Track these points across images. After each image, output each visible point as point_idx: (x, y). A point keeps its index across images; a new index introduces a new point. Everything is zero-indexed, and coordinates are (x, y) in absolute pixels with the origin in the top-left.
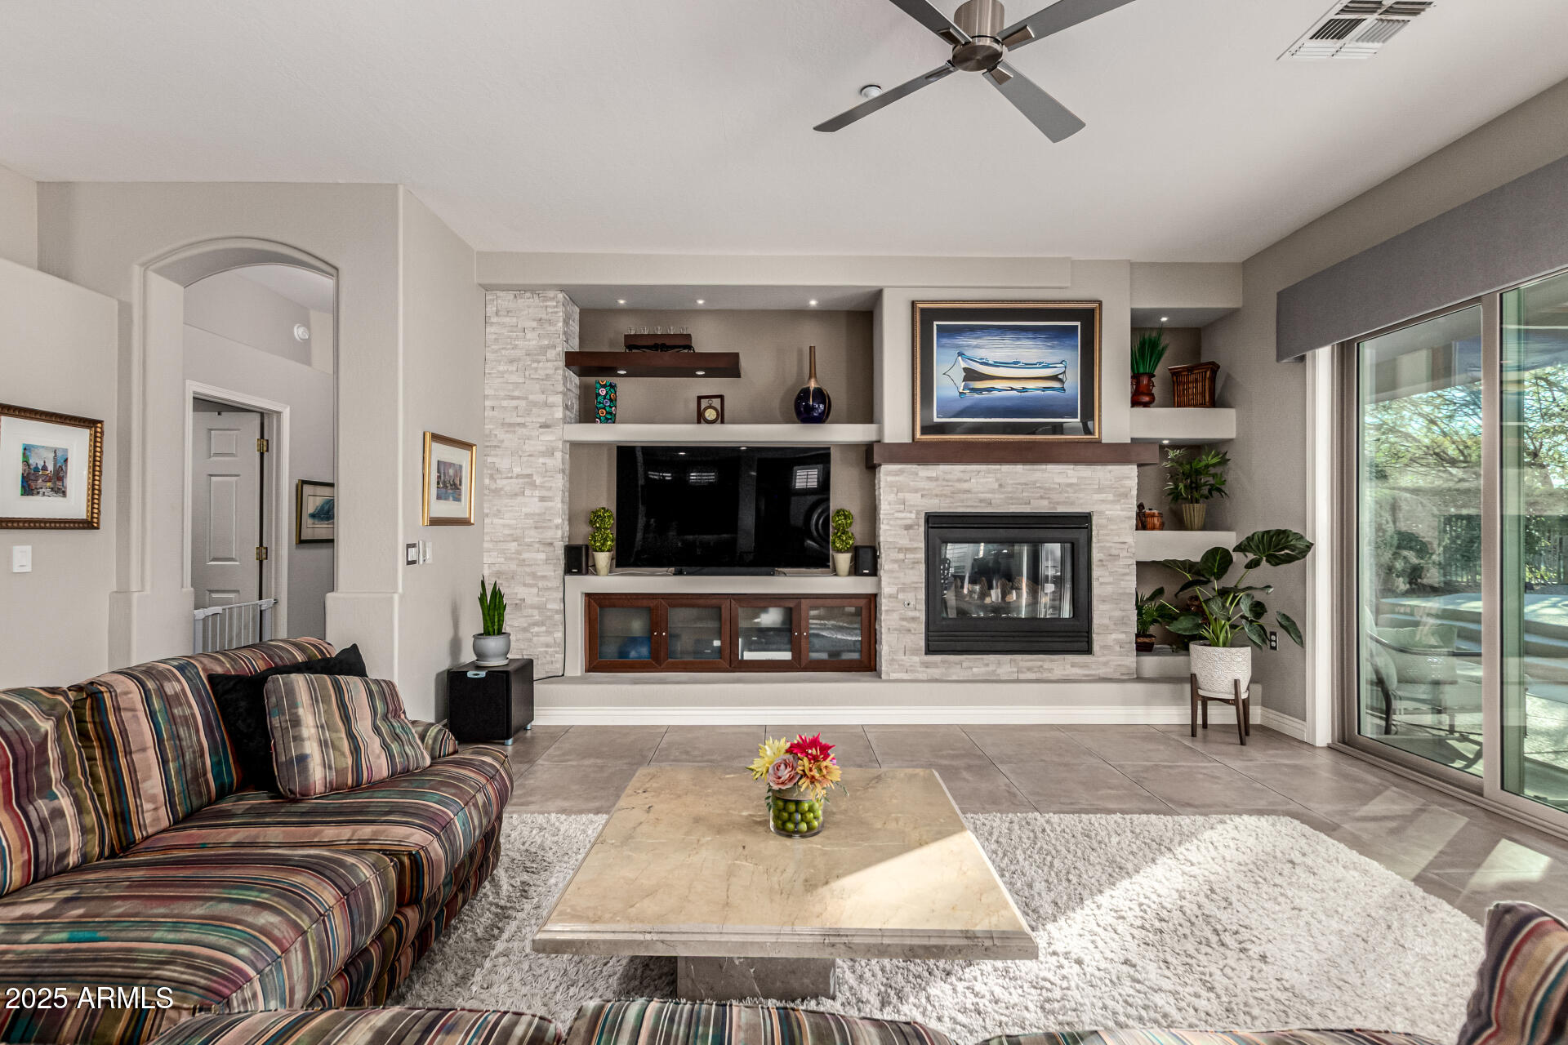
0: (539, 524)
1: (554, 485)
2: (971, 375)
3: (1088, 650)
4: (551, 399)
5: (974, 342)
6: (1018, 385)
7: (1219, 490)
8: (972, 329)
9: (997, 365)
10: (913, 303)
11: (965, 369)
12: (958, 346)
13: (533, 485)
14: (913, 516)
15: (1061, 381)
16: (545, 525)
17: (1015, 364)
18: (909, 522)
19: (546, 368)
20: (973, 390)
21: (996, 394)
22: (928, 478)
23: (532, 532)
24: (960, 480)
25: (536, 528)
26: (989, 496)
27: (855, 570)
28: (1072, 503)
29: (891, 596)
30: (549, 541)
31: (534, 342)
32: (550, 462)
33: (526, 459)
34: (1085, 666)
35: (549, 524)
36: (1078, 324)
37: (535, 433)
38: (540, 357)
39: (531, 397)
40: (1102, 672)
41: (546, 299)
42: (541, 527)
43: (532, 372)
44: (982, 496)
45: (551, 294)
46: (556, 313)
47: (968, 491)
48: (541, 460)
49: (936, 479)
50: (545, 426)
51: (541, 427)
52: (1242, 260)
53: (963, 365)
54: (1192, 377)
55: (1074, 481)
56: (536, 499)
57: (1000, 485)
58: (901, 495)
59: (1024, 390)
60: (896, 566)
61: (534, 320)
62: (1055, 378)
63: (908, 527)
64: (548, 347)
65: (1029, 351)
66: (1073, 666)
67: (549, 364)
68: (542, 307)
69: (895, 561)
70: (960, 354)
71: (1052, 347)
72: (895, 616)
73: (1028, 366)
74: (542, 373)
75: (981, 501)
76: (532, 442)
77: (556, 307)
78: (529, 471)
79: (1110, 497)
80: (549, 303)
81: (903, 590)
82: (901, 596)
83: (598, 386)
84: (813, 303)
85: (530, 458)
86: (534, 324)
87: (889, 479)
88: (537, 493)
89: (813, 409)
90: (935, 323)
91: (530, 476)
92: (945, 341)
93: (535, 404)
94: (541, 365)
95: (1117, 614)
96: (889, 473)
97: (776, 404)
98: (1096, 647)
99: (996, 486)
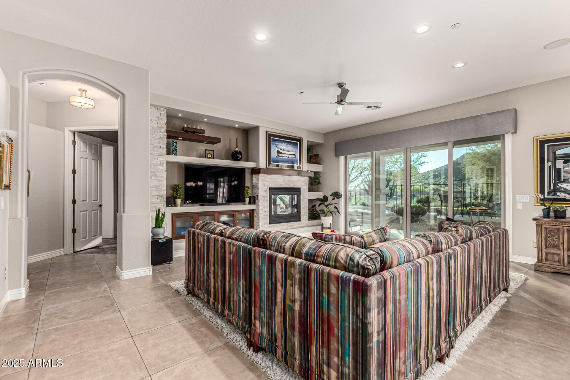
0: (157, 190)
1: (163, 176)
2: (278, 152)
3: (300, 220)
4: (162, 146)
5: (279, 144)
6: (287, 156)
7: (320, 183)
8: (279, 140)
9: (283, 150)
10: (267, 132)
11: (277, 151)
12: (276, 144)
13: (156, 176)
14: (266, 188)
15: (295, 156)
16: (160, 190)
17: (287, 150)
18: (265, 190)
19: (160, 135)
20: (279, 156)
21: (283, 157)
22: (270, 178)
23: (155, 192)
24: (276, 179)
25: (157, 191)
26: (282, 183)
27: (250, 203)
28: (297, 185)
29: (262, 209)
30: (162, 195)
31: (156, 125)
32: (162, 168)
33: (153, 166)
34: (299, 224)
35: (161, 189)
36: (298, 142)
37: (156, 157)
38: (158, 131)
39: (155, 144)
40: (302, 225)
41: (160, 110)
42: (158, 190)
43: (155, 135)
44: (281, 183)
45: (162, 109)
46: (164, 116)
47: (278, 182)
48: (159, 167)
49: (271, 178)
50: (160, 155)
51: (158, 155)
52: (324, 133)
53: (277, 149)
54: (315, 157)
55: (298, 180)
56: (157, 181)
57: (284, 181)
58: (264, 182)
59: (289, 157)
60: (263, 201)
61: (156, 117)
62: (294, 155)
63: (265, 191)
64: (161, 127)
65: (289, 147)
66: (298, 224)
67: (162, 134)
68: (158, 113)
69: (263, 200)
70: (276, 146)
71: (294, 147)
72: (263, 215)
73: (289, 151)
74: (159, 136)
75: (280, 184)
76: (155, 160)
77: (164, 114)
78: (154, 171)
79: (304, 184)
80: (161, 112)
81: (264, 208)
82: (264, 209)
83: (173, 142)
84: (237, 126)
85: (154, 166)
86: (156, 119)
87: (261, 178)
88: (157, 178)
89: (238, 157)
90: (271, 138)
91: (154, 172)
92: (273, 142)
93: (156, 147)
94: (158, 133)
95: (305, 211)
96: (261, 177)
97: (223, 154)
98: (302, 219)
99: (283, 180)
